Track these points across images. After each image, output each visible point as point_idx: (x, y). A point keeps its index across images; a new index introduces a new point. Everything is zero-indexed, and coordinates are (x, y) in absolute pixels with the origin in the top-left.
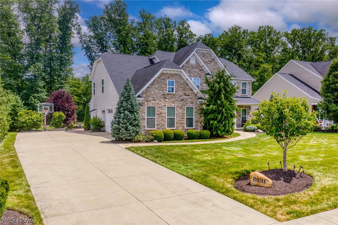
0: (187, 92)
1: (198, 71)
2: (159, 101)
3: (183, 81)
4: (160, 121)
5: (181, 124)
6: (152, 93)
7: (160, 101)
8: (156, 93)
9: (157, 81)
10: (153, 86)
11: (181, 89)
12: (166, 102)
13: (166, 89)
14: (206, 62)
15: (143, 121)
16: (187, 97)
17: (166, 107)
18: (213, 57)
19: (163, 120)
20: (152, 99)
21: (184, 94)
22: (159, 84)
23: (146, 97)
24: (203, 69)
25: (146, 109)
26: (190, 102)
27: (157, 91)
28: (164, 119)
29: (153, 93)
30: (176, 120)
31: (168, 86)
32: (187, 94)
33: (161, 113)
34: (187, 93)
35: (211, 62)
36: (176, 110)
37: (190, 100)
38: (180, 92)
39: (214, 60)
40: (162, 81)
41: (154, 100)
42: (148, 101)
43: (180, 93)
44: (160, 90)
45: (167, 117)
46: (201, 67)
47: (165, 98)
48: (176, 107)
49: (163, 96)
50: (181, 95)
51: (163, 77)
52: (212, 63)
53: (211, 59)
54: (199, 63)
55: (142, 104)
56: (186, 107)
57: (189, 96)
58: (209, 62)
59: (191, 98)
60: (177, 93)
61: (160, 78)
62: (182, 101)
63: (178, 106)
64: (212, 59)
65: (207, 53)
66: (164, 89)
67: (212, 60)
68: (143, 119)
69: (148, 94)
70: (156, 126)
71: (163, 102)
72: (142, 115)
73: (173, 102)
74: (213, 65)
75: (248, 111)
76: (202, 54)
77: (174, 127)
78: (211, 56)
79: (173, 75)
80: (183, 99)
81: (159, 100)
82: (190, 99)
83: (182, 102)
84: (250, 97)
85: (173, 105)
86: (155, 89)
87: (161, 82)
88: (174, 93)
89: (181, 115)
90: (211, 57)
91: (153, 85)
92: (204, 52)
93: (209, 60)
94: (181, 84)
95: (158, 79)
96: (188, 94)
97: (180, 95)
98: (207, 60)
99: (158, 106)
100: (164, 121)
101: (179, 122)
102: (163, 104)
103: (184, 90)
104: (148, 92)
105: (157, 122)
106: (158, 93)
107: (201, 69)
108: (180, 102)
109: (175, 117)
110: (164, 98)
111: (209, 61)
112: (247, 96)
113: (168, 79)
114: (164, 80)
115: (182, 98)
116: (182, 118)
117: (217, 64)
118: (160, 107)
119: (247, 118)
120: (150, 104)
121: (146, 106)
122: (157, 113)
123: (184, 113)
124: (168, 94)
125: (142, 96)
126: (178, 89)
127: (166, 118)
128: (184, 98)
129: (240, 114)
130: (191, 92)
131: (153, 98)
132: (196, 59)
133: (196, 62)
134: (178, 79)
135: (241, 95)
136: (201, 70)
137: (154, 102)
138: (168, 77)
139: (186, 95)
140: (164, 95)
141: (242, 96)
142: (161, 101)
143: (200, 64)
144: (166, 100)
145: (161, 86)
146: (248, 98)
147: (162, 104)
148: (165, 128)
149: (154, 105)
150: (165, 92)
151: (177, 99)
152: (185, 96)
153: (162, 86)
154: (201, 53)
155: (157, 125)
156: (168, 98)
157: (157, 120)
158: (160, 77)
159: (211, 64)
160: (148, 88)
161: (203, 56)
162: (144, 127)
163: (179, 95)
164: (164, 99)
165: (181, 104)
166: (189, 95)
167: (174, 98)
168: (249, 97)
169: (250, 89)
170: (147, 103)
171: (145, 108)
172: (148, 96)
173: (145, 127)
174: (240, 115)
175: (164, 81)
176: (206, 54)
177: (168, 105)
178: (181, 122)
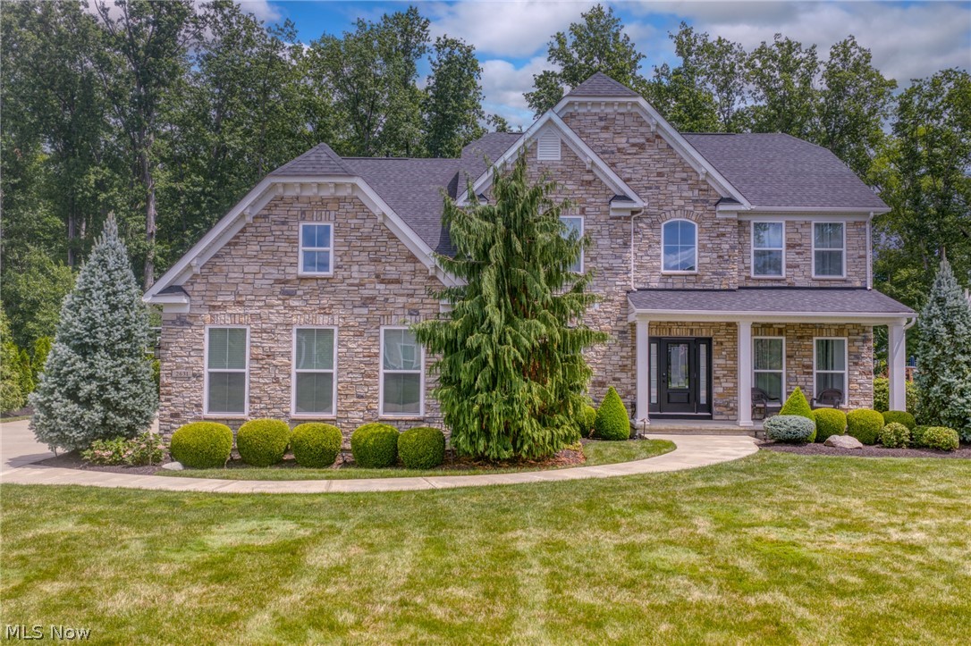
0: (388, 268)
1: (575, 187)
2: (260, 307)
3: (369, 224)
4: (266, 384)
5: (362, 397)
6: (231, 275)
7: (266, 305)
8: (251, 276)
9: (253, 230)
10: (240, 250)
11: (363, 257)
12: (293, 308)
13: (292, 260)
14: (619, 150)
15: (194, 382)
16: (389, 286)
17: (295, 328)
18: (653, 128)
19: (277, 381)
20: (232, 298)
21: (378, 276)
22: (262, 239)
23: (208, 293)
24: (596, 178)
25: (206, 336)
26: (404, 307)
27: (254, 268)
28: (281, 377)
29: (236, 275)
30: (339, 383)
31: (301, 248)
32: (388, 277)
33: (271, 355)
34: (391, 271)
35: (641, 146)
36: (340, 342)
37: (401, 300)
38: (355, 268)
39: (658, 137)
40: (274, 228)
41: (240, 303)
42: (214, 307)
43: (355, 275)
44: (268, 264)
45: (294, 371)
46: (590, 171)
47: (292, 294)
48: (336, 329)
49: (278, 288)
50: (361, 279)
51: (278, 214)
52: (650, 151)
53: (642, 134)
54: (576, 157)
55: (188, 319)
56: (385, 331)
57: (397, 286)
58: (634, 150)
59: (411, 292)
60: (341, 273)
61: (265, 217)
62: (364, 305)
63: (346, 327)
64: (649, 136)
65: (621, 114)
66: (284, 259)
67: (648, 140)
68: (194, 375)
69: (213, 279)
70: (247, 405)
71: (278, 312)
72: (191, 359)
73: (324, 311)
74: (654, 160)
75: (853, 349)
76: (601, 119)
77: (331, 411)
78: (642, 123)
79: (323, 203)
80: (373, 299)
81: (262, 304)
82: (403, 295)
83: (365, 311)
84: (865, 288)
85: (323, 322)
86: (243, 260)
87: (271, 231)
88: (330, 273)
89: (361, 362)
90: (642, 130)
91: (236, 244)
92: (609, 110)
93: (632, 141)
94: (361, 239)
95: (260, 220)
96: (394, 277)
97: (357, 281)
98: (624, 140)
99: (256, 325)
100: (280, 385)
101: (354, 392)
102: (280, 320)
103: (377, 261)
104: (215, 274)
105: (250, 389)
106: (260, 276)
107: (589, 177)
108: (356, 311)
109: (334, 371)
110: (283, 292)
111: (634, 145)
112: (845, 281)
113: (303, 219)
114: (284, 223)
115: (366, 293)
116: (364, 375)
117: (674, 155)
118: (264, 331)
119: (850, 382)
120: (224, 321)
121: (207, 328)
122: (251, 354)
123: (376, 355)
124: (302, 279)
125: (188, 289)
126: (345, 259)
127: (290, 375)
128: (376, 292)
129: (806, 361)
130: (409, 267)
131: (237, 294)
132: (563, 143)
133: (565, 154)
134: (349, 216)
135: (813, 276)
136: (589, 183)
137: (239, 310)
138: (303, 213)
139: (382, 282)
140: (286, 282)
141: (817, 285)
142: (272, 306)
143: (583, 159)
144: (294, 303)
145: (271, 248)
146: (855, 292)
147: (272, 317)
148: (287, 413)
149: (241, 323)
150: (289, 270)
151: (341, 297)
152: (382, 287)
153: (275, 248)
154: (595, 114)
155: (251, 402)
156: (299, 293)
157: (251, 382)
158: (266, 212)
159: (645, 155)
160: (216, 256)
161: (606, 128)
162: (196, 406)
163: (351, 281)
164: (284, 300)
165: (359, 316)
166: (398, 281)
167: (328, 293)
168: (858, 284)
169: (862, 253)
170: (211, 316)
171: (201, 335)
172: (217, 289)
173: (199, 406)
174: (810, 367)
175: (285, 228)
176: (618, 117)
177: (298, 321)
178: (362, 390)
